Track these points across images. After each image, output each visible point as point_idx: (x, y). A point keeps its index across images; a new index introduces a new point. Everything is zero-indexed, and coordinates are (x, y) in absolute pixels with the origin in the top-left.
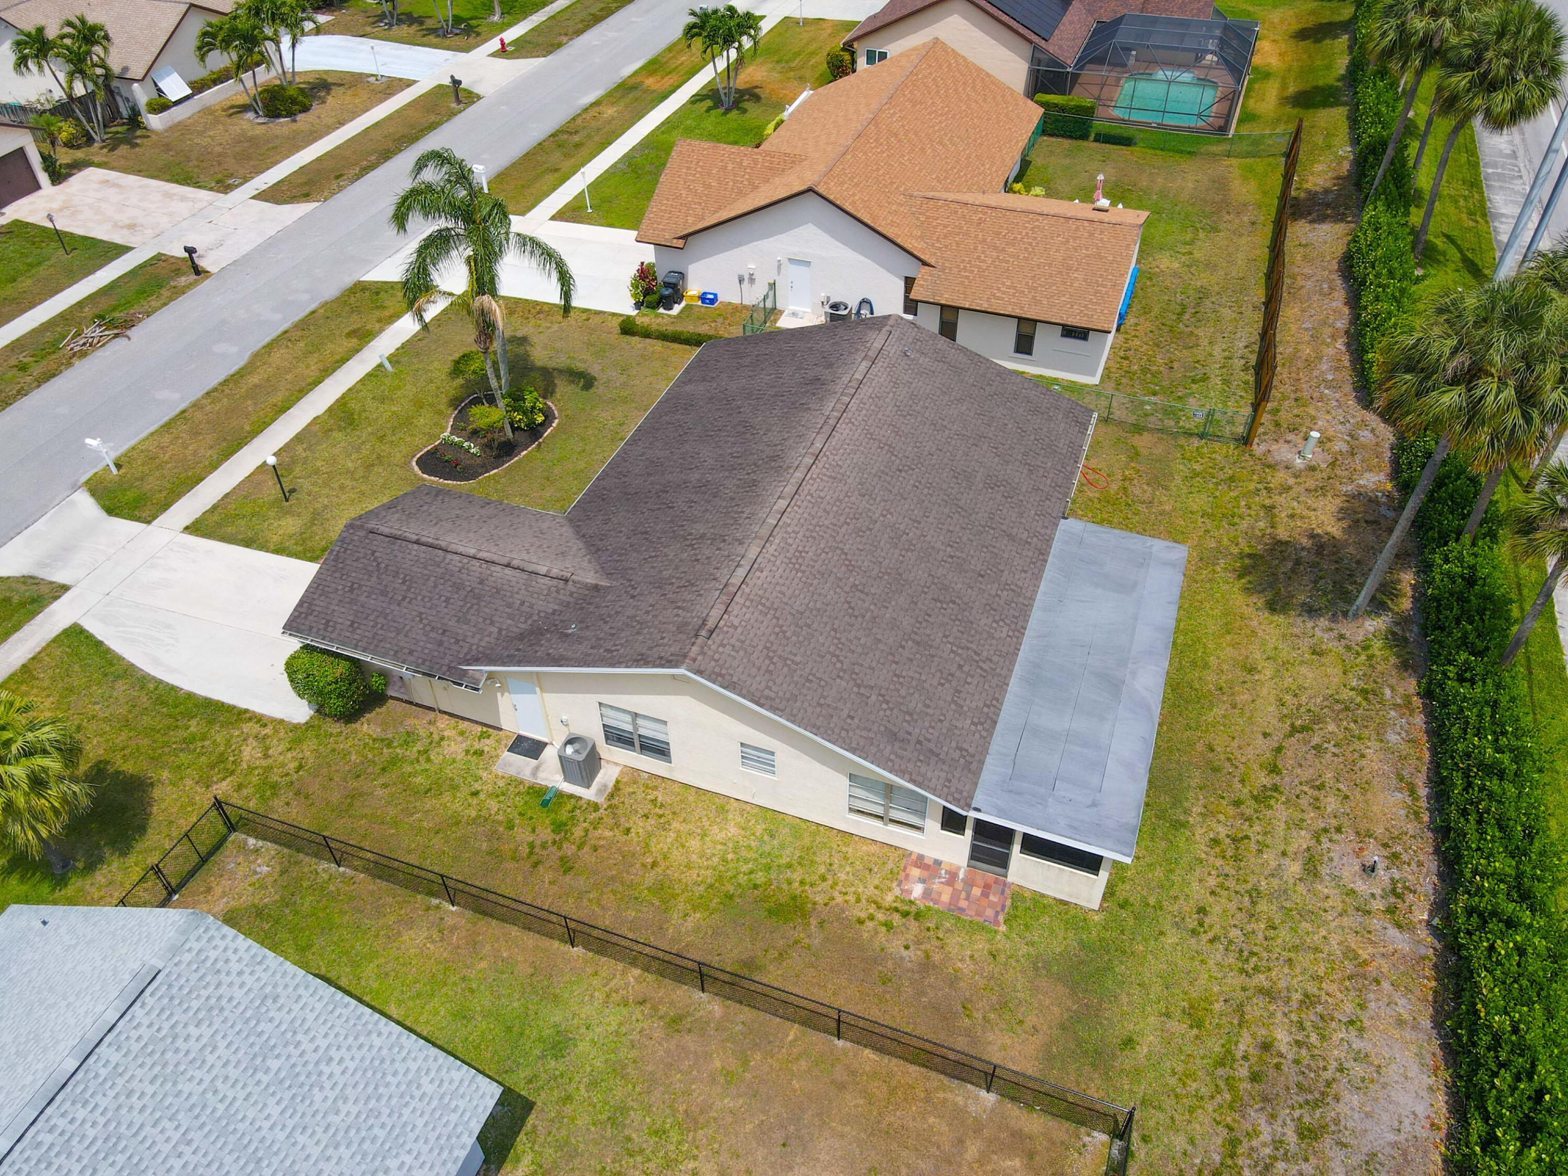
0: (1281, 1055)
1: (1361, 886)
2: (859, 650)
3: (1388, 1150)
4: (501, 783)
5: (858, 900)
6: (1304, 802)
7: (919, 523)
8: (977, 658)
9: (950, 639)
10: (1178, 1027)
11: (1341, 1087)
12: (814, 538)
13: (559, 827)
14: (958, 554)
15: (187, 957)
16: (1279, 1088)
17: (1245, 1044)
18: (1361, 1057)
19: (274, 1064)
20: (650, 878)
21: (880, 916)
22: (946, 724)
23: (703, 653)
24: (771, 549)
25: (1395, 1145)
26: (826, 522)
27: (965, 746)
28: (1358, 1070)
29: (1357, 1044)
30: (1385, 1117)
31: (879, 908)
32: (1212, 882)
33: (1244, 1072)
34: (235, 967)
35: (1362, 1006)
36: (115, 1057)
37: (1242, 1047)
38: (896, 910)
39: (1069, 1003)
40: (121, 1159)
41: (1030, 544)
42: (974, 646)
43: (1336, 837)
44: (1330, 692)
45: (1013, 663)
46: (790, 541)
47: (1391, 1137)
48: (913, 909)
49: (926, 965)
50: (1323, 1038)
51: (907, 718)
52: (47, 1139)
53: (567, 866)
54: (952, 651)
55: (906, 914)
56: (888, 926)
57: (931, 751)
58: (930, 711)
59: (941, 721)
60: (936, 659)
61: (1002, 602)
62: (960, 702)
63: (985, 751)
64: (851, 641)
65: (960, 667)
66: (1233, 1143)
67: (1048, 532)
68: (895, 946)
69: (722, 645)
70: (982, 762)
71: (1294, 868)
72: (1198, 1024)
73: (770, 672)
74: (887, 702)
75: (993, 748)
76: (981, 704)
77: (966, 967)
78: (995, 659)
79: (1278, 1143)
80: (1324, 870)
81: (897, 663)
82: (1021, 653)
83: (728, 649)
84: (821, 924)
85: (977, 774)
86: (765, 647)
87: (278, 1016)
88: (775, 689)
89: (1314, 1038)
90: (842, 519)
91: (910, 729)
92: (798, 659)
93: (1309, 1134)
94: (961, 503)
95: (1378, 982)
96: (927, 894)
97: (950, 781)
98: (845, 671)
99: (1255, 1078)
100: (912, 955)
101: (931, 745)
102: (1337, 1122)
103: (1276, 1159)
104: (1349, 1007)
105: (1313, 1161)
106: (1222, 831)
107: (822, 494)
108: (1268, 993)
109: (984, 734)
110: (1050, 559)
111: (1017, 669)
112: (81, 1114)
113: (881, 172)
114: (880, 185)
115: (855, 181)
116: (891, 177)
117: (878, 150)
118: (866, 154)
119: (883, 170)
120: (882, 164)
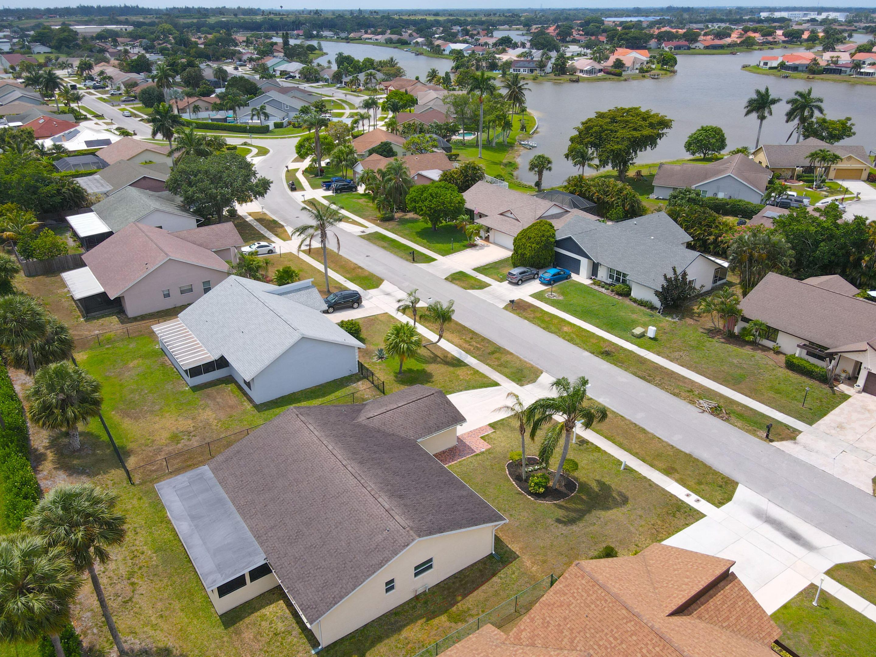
2: (267, 452)
7: (298, 493)
8: (241, 488)
9: (252, 482)
14: (278, 502)
19: (272, 347)
22: (230, 468)
23: (293, 412)
24: (315, 439)
26: (316, 460)
34: (290, 340)
40: (272, 331)
41: (265, 534)
45: (231, 498)
52: (280, 322)
54: (248, 481)
57: (227, 460)
58: (237, 465)
60: (249, 474)
61: (252, 508)
62: (233, 476)
64: (271, 451)
67: (265, 547)
69: (292, 417)
74: (248, 454)
76: (228, 482)
78: (237, 494)
81: (256, 462)
83: (290, 418)
86: (284, 427)
87: (279, 347)
90: (314, 465)
91: (237, 457)
92: (276, 435)
98: (264, 446)
107: (328, 462)
111: (228, 499)
113: (611, 639)
114: (593, 631)
115: (593, 606)
116: (606, 648)
117: (644, 651)
118: (634, 634)
119: (614, 643)
120: (624, 646)
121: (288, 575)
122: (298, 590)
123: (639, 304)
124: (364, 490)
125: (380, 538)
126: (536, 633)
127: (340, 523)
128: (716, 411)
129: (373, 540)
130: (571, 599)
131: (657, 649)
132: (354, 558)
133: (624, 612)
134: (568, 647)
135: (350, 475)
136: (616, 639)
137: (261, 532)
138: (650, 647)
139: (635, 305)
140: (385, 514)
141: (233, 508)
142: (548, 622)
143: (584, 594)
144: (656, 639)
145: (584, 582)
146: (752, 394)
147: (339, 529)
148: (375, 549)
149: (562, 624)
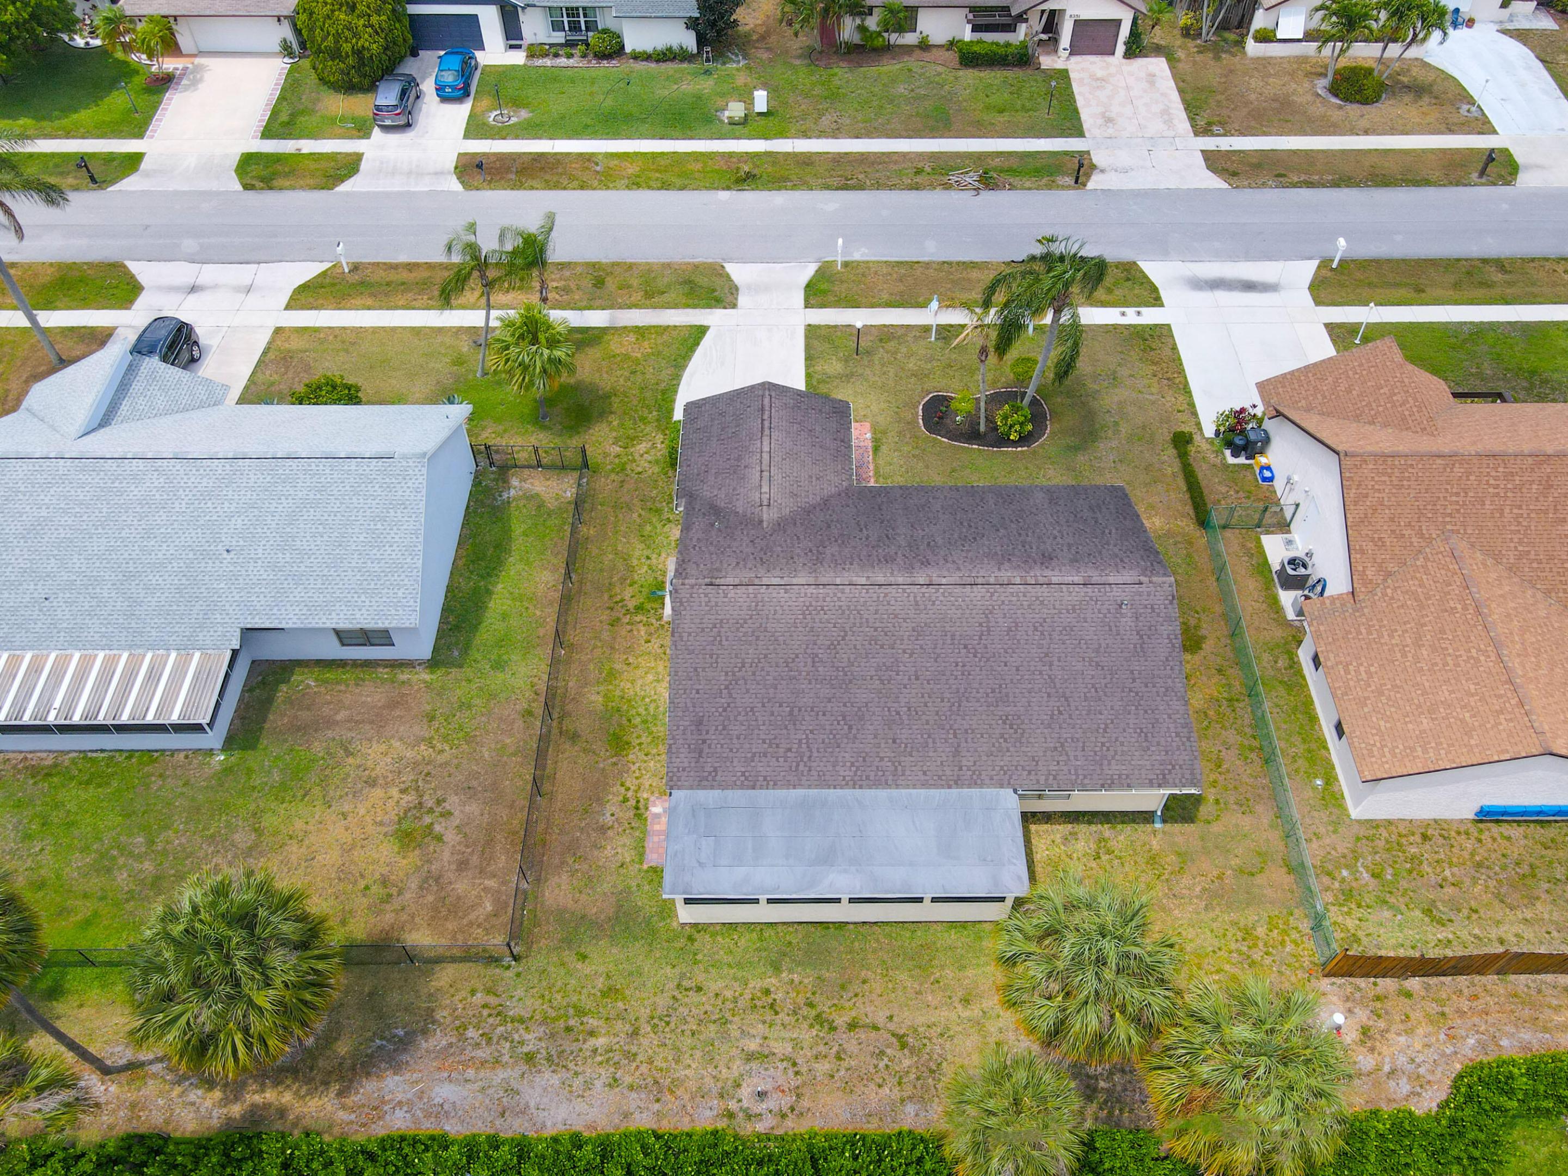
0: (585, 1041)
1: (745, 1092)
2: (758, 678)
3: (523, 1102)
4: (660, 566)
5: (637, 778)
6: (822, 1048)
7: (917, 679)
8: (805, 759)
9: (811, 736)
10: (600, 983)
11: (563, 1074)
12: (843, 613)
13: (639, 608)
14: (905, 717)
15: (404, 464)
16: (560, 1042)
17: (592, 1022)
18: (588, 1085)
19: (379, 526)
20: (618, 666)
21: (630, 794)
22: (731, 755)
23: (692, 586)
24: (811, 590)
25: (527, 1106)
26: (866, 616)
27: (719, 774)
28: (578, 1082)
29: (598, 1084)
30: (545, 1100)
31: (636, 792)
32: (728, 994)
33: (572, 1022)
34: (410, 484)
35: (631, 1088)
36: (353, 468)
37: (591, 1021)
38: (638, 802)
39: (602, 917)
40: (318, 496)
41: (961, 769)
42: (815, 754)
43: (791, 1073)
44: (949, 1057)
45: (817, 787)
46: (828, 599)
47: (532, 1104)
48: (643, 811)
49: (603, 829)
50: (601, 1063)
51: (720, 728)
52: (314, 467)
53: (615, 623)
54: (800, 740)
55: (637, 808)
56: (626, 800)
57: (701, 752)
58: (735, 741)
59: (731, 750)
60: (785, 731)
61: (876, 763)
62: (757, 759)
63: (723, 786)
64: (762, 670)
65: (790, 750)
66: (521, 1021)
67: (987, 781)
68: (610, 808)
69: (706, 595)
70: (712, 787)
71: (753, 1045)
72: (604, 994)
73: (703, 629)
74: (725, 710)
75: (729, 793)
76: (764, 773)
77: (609, 852)
78: (814, 773)
79: (522, 1043)
80: (754, 1065)
81: (763, 706)
82: (832, 791)
83: (704, 599)
84: (615, 764)
85: (700, 786)
86: (722, 620)
87: (399, 514)
88: (691, 638)
89: (599, 1059)
90: (877, 625)
91: (711, 732)
92: (724, 643)
93: (530, 1058)
94: (964, 703)
95: (658, 1101)
96: (657, 816)
97: (684, 770)
98: (734, 675)
99: (568, 1029)
100: (608, 819)
101: (706, 750)
102: (540, 1071)
103: (512, 1042)
104: (628, 1080)
105: (511, 1061)
106: (779, 996)
107: (892, 602)
108: (635, 1033)
109: (738, 783)
110: (954, 791)
111: (813, 792)
112: (327, 471)
113: (1454, 498)
114: (1429, 507)
115: (1405, 483)
116: (1458, 511)
117: (1492, 482)
118: (1468, 474)
119: (1460, 499)
120: (1471, 494)
121: (1077, 775)
122: (1120, 776)
123: (658, 61)
124: (1010, 589)
125: (1127, 622)
126: (1379, 561)
127: (1047, 655)
128: (988, 182)
129: (1122, 632)
130: (1377, 495)
131: (1501, 469)
132: (1132, 672)
133: (1439, 461)
134: (1423, 544)
135: (959, 590)
136: (1457, 494)
137: (948, 773)
138: (1493, 474)
139: (653, 65)
140: (1089, 589)
141: (848, 793)
142: (1380, 539)
143: (1383, 479)
144: (1491, 462)
145: (1371, 466)
146: (979, 130)
147: (1056, 663)
148: (1141, 637)
149: (1394, 528)
